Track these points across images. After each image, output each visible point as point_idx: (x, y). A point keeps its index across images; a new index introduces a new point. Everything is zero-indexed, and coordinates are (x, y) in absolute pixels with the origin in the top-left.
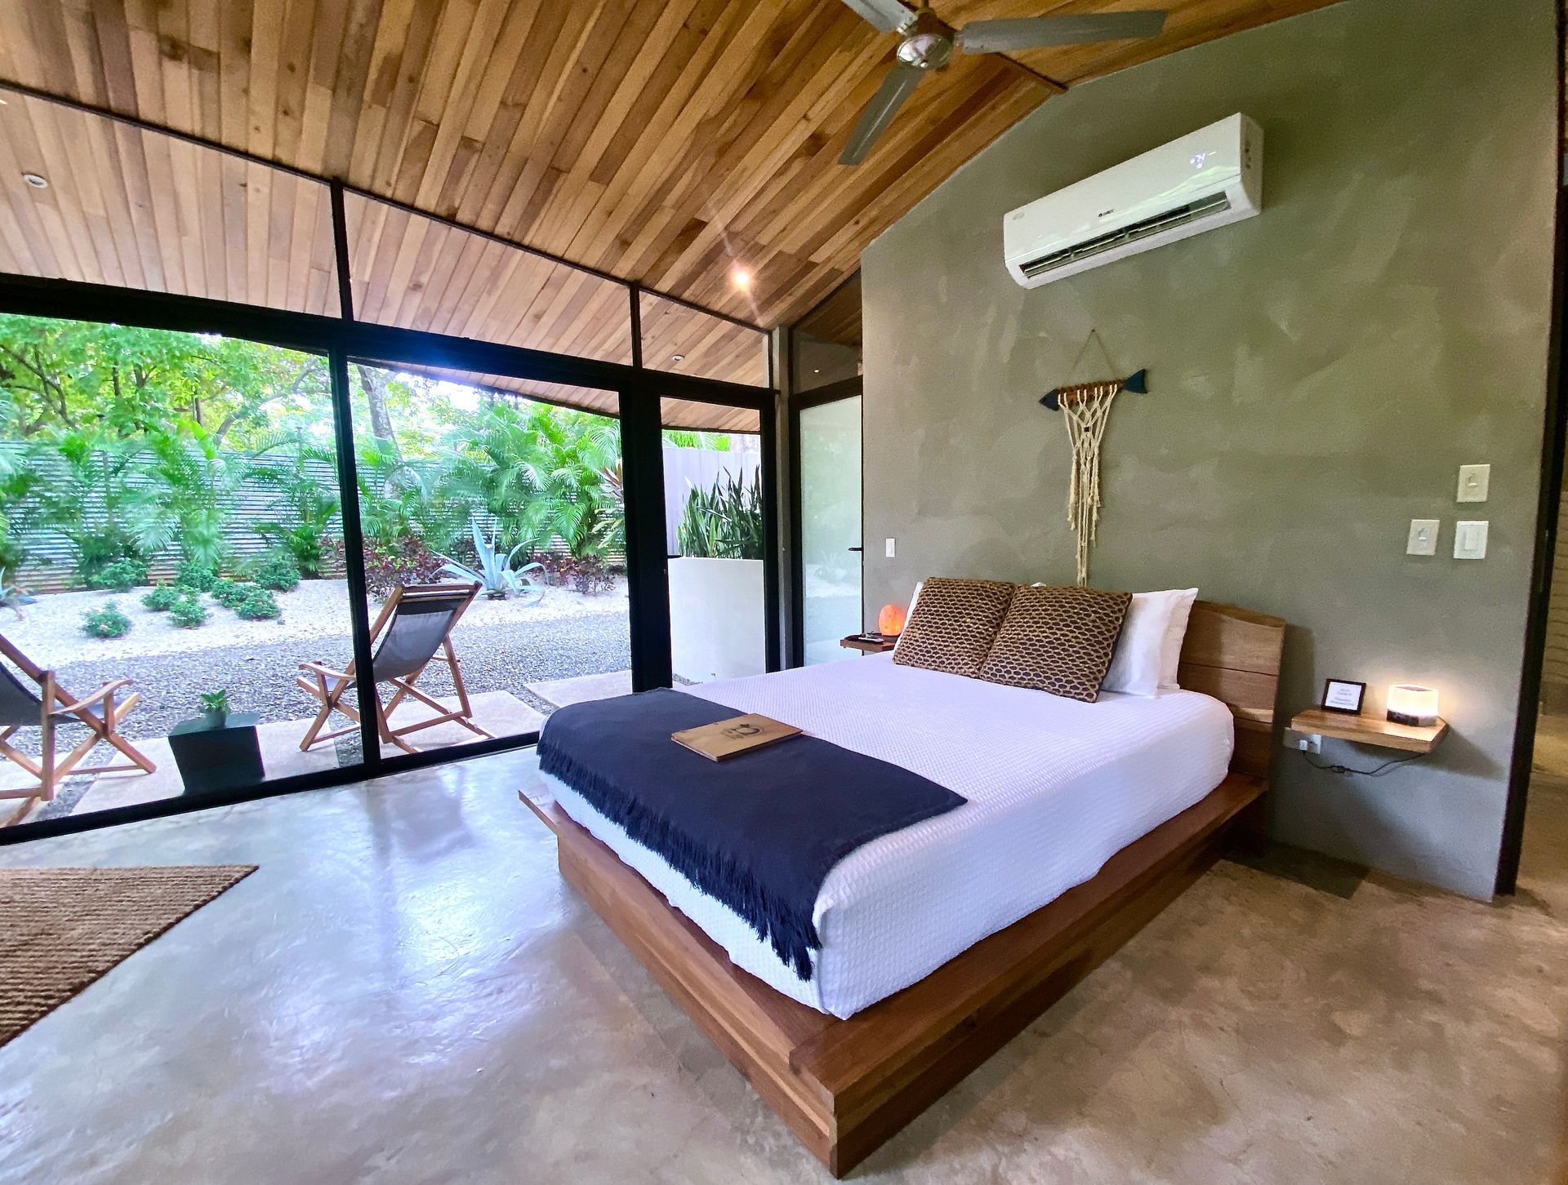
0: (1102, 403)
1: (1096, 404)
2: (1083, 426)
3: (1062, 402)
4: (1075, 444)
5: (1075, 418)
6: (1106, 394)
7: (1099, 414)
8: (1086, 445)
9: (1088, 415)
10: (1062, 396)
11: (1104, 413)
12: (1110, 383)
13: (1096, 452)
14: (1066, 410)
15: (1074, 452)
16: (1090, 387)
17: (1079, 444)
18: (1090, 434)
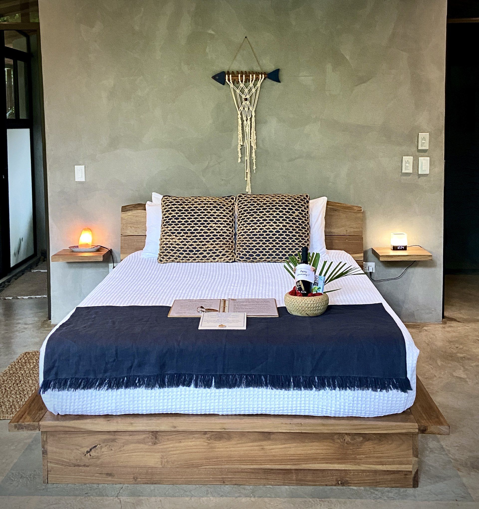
0: (255, 85)
1: (251, 85)
2: (244, 97)
3: (229, 80)
4: (239, 108)
5: (238, 91)
6: (257, 79)
7: (254, 90)
8: (246, 109)
9: (246, 91)
10: (229, 77)
11: (256, 91)
12: (259, 73)
13: (253, 114)
14: (232, 85)
15: (239, 113)
16: (247, 74)
17: (241, 108)
18: (248, 102)
